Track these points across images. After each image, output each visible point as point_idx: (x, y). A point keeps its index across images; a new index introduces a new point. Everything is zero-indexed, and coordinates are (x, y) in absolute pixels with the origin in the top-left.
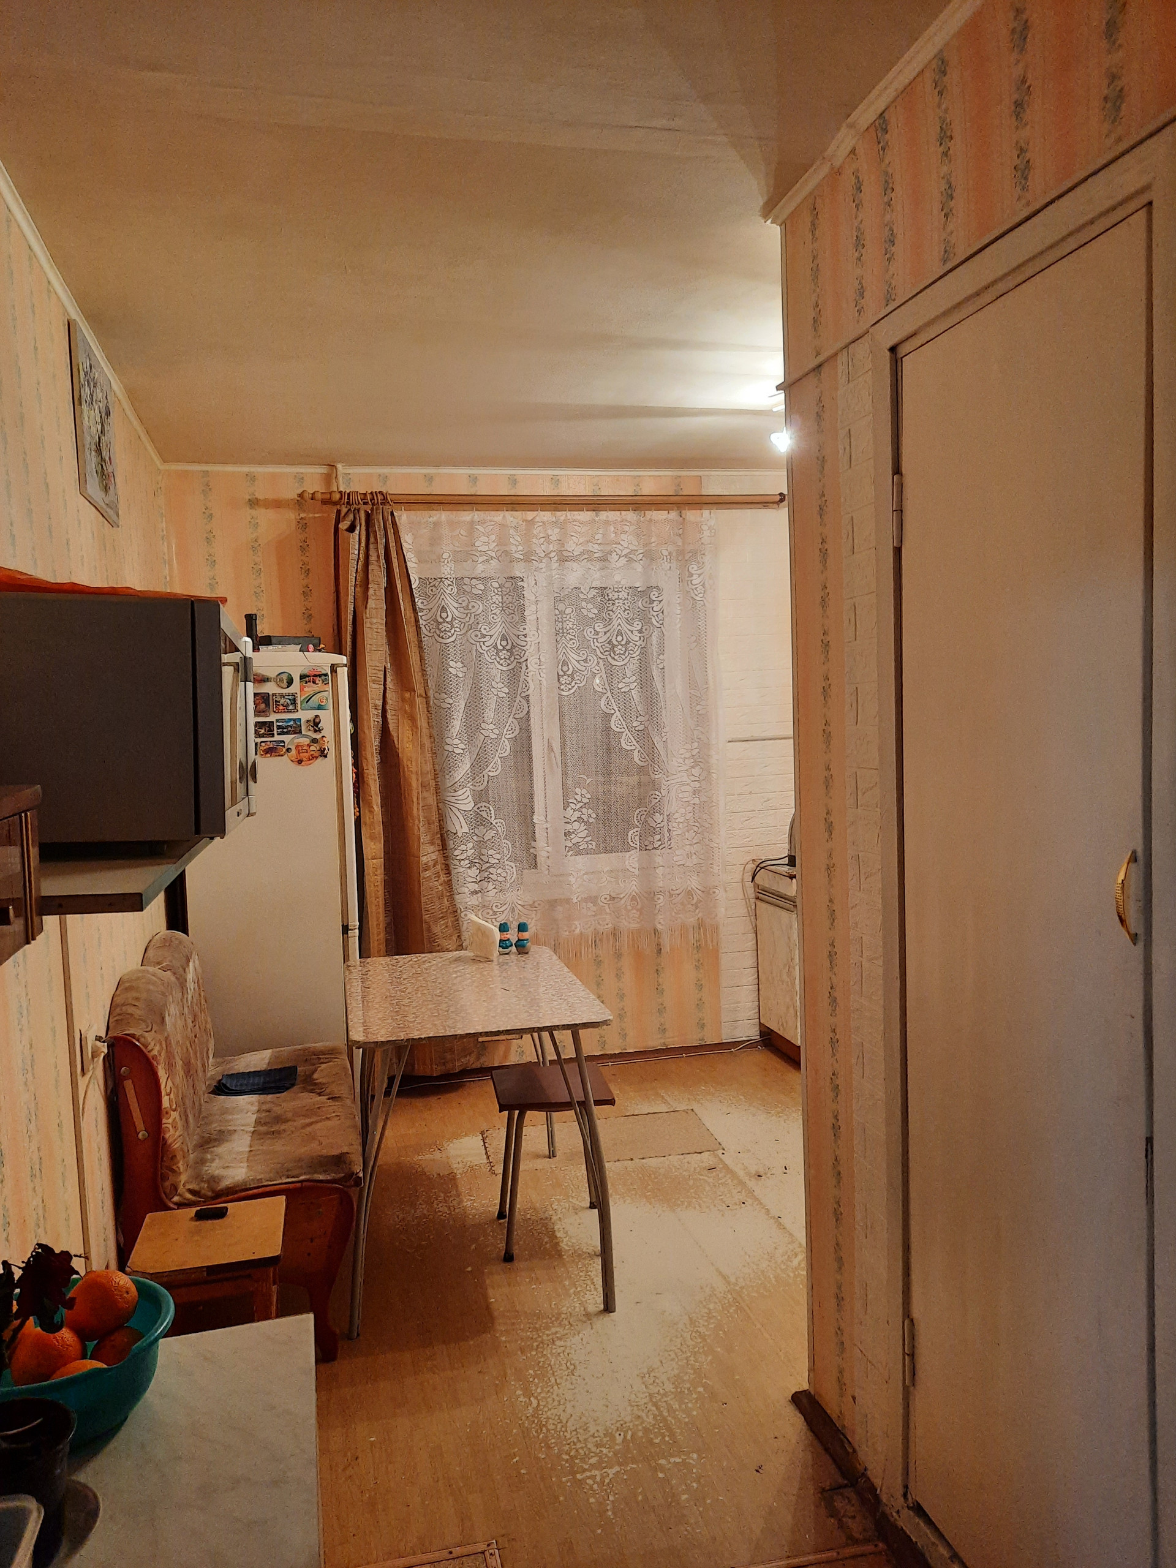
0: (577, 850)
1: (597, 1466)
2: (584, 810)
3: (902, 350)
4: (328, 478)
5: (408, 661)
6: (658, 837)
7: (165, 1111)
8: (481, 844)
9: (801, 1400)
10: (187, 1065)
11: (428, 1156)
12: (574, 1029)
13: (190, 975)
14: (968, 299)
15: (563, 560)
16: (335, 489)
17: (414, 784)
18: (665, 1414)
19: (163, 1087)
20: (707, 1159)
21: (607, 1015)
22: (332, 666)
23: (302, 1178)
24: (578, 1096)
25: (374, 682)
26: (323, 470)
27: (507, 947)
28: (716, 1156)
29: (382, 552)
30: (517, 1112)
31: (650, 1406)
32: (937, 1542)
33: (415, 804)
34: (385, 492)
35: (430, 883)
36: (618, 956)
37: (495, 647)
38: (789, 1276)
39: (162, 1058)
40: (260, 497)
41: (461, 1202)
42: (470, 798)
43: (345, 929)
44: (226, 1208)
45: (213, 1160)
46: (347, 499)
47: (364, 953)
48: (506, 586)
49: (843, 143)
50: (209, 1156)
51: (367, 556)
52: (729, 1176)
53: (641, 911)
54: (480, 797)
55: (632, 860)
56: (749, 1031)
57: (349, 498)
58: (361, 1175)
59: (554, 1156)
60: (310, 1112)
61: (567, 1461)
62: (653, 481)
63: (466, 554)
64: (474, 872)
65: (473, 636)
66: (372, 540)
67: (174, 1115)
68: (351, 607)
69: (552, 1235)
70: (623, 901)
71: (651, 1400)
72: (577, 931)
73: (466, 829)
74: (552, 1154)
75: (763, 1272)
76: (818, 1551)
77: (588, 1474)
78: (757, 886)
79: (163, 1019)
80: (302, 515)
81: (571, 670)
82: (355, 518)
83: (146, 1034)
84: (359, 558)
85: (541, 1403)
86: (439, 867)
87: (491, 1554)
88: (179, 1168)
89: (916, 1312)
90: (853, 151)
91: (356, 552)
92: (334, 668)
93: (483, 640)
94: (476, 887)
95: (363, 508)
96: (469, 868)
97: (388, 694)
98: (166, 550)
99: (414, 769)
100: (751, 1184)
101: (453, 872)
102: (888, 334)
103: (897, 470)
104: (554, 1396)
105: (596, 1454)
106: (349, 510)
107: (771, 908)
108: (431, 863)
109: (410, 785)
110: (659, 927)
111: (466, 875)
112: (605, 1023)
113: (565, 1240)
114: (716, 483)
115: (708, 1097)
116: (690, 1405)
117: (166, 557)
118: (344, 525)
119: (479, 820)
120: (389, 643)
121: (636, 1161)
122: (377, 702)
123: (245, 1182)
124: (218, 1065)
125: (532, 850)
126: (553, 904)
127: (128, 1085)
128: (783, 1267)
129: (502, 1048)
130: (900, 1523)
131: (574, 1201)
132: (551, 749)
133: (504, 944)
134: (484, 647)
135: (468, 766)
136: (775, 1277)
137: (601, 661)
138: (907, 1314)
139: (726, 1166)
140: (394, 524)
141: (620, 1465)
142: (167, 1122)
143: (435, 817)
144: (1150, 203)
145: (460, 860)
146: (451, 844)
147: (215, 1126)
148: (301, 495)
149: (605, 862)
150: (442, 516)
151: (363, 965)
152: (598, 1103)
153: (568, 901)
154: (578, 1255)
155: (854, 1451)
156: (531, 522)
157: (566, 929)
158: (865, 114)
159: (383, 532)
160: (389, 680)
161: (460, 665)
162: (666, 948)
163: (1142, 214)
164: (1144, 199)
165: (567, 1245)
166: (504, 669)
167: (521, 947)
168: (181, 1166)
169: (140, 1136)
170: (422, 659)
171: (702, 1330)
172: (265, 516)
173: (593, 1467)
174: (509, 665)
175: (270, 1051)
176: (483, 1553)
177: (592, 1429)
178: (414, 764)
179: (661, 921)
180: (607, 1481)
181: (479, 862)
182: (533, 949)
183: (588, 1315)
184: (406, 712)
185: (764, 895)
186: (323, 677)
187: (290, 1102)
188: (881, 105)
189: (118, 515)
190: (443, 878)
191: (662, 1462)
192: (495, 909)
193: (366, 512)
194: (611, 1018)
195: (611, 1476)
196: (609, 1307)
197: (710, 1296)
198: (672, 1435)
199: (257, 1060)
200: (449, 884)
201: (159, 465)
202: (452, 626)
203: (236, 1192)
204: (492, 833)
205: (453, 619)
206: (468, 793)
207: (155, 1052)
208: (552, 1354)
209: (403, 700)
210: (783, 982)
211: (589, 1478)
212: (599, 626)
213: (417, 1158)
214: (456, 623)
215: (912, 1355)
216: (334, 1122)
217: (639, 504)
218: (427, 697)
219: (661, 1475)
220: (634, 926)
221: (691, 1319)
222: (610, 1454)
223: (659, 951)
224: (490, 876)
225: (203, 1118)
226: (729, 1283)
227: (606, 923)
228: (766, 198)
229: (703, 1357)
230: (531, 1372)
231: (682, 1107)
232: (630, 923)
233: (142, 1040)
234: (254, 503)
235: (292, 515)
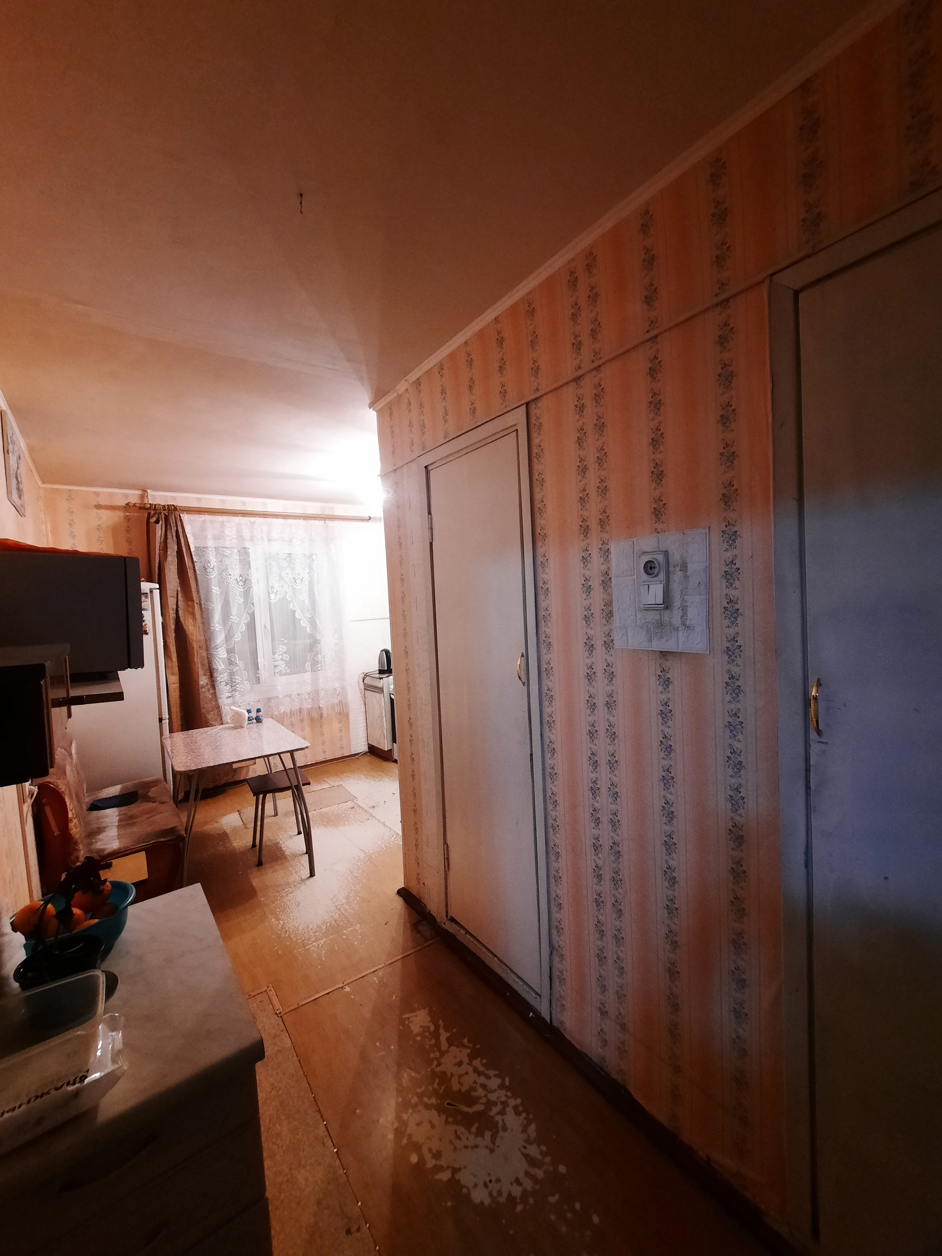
0: (281, 674)
1: (315, 941)
2: (284, 655)
3: (430, 468)
4: (142, 497)
5: (190, 587)
6: (320, 665)
7: (70, 819)
8: (231, 674)
9: (400, 892)
10: (77, 796)
11: (211, 826)
12: (291, 752)
13: (74, 751)
14: (455, 453)
15: (270, 540)
16: (146, 502)
17: (195, 647)
18: (344, 912)
19: (68, 806)
20: (350, 804)
21: (305, 744)
22: (150, 589)
23: (152, 842)
24: (295, 783)
25: (172, 597)
26: (139, 492)
27: (251, 720)
28: (354, 802)
29: (174, 534)
30: (261, 796)
31: (336, 910)
32: (460, 929)
33: (196, 657)
34: (175, 505)
35: (205, 694)
36: (302, 721)
37: (237, 580)
38: (391, 845)
39: (67, 792)
40: (102, 503)
41: (232, 844)
42: (225, 652)
43: (161, 720)
44: (112, 862)
45: (97, 842)
46: (154, 507)
47: (171, 731)
48: (242, 551)
49: (402, 387)
50: (94, 841)
51: (166, 535)
52: (360, 809)
53: (312, 699)
54: (230, 651)
55: (308, 676)
56: (365, 748)
57: (155, 507)
58: (185, 835)
59: (277, 815)
60: (149, 811)
61: (301, 942)
62: (311, 508)
63: (219, 537)
64: (228, 687)
65: (225, 575)
66: (168, 527)
67: (75, 821)
68: (157, 561)
69: (280, 849)
70: (304, 696)
71: (336, 908)
72: (282, 711)
73: (223, 667)
74: (276, 815)
75: (379, 845)
76: (414, 948)
77: (311, 945)
78: (365, 684)
79: (66, 773)
80: (127, 514)
81: (275, 590)
82: (159, 516)
83: (57, 781)
84: (161, 536)
85: (285, 922)
86: (209, 686)
87: (270, 990)
88: (79, 847)
89: (449, 842)
90: (407, 390)
91: (160, 534)
92: (151, 591)
93: (230, 576)
94: (230, 695)
95: (163, 512)
96: (226, 686)
97: (180, 603)
98: (44, 529)
99: (195, 639)
100: (371, 811)
101: (216, 688)
102: (425, 460)
103: (430, 513)
104: (291, 918)
105: (314, 936)
106: (155, 513)
107: (371, 693)
108: (205, 685)
109: (193, 648)
110: (321, 705)
111: (223, 690)
112: (307, 747)
113: (287, 851)
114: (339, 510)
115: (348, 778)
116: (354, 906)
117: (44, 533)
118: (153, 520)
119: (231, 662)
120: (179, 577)
121: (317, 810)
122: (173, 607)
123: (120, 849)
124: (90, 796)
125: (258, 675)
126: (269, 699)
127: (48, 809)
128: (388, 842)
129: (244, 772)
130: (445, 927)
131: (289, 833)
132: (265, 627)
133: (249, 719)
134: (230, 580)
135: (224, 636)
136: (385, 846)
137: (290, 587)
138: (445, 843)
139: (359, 806)
140: (181, 520)
141: (325, 938)
142: (71, 825)
143: (206, 662)
144: (517, 430)
145: (221, 682)
146: (215, 675)
147: (95, 826)
148: (128, 504)
149: (295, 678)
150: (207, 517)
151: (171, 737)
152: (304, 785)
153: (277, 697)
154: (295, 856)
155: (425, 905)
156: (254, 523)
157: (276, 710)
158: (413, 377)
159: (175, 524)
160: (179, 596)
161: (218, 588)
162: (325, 715)
163: (515, 433)
164: (514, 429)
165: (289, 853)
166: (242, 590)
167: (258, 720)
168: (81, 846)
169: (56, 834)
170: (197, 585)
171: (356, 874)
172: (105, 514)
173: (313, 942)
174: (243, 588)
175: (120, 785)
176: (266, 991)
177: (311, 927)
178: (195, 637)
179: (323, 703)
180: (320, 946)
181: (231, 682)
182: (264, 720)
183: (303, 880)
184: (190, 611)
185: (368, 688)
186: (145, 595)
187: (135, 809)
188: (418, 375)
189: (24, 510)
190: (211, 691)
191: (345, 931)
192: (240, 704)
193: (165, 514)
194: (309, 745)
195: (322, 943)
196: (312, 874)
197: (358, 860)
198: (348, 921)
199: (114, 791)
200: (215, 693)
201: (40, 484)
202: (214, 570)
203: (114, 855)
204: (237, 668)
205: (214, 567)
206: (224, 649)
207: (63, 789)
208: (287, 901)
209: (188, 605)
210: (378, 724)
211: (312, 946)
212: (289, 571)
213: (204, 828)
214: (215, 569)
215: (448, 858)
216: (166, 814)
217: (306, 517)
218: (200, 604)
219: (344, 937)
220: (309, 706)
221: (350, 871)
222: (321, 935)
223: (322, 717)
224: (237, 689)
225: (87, 823)
226: (366, 853)
227: (296, 707)
228: (371, 401)
229: (358, 885)
230: (278, 910)
231: (336, 784)
232: (307, 705)
233: (55, 784)
234: (98, 507)
235: (121, 514)
